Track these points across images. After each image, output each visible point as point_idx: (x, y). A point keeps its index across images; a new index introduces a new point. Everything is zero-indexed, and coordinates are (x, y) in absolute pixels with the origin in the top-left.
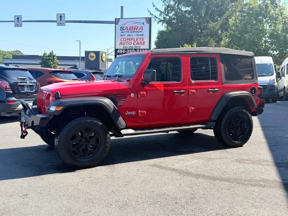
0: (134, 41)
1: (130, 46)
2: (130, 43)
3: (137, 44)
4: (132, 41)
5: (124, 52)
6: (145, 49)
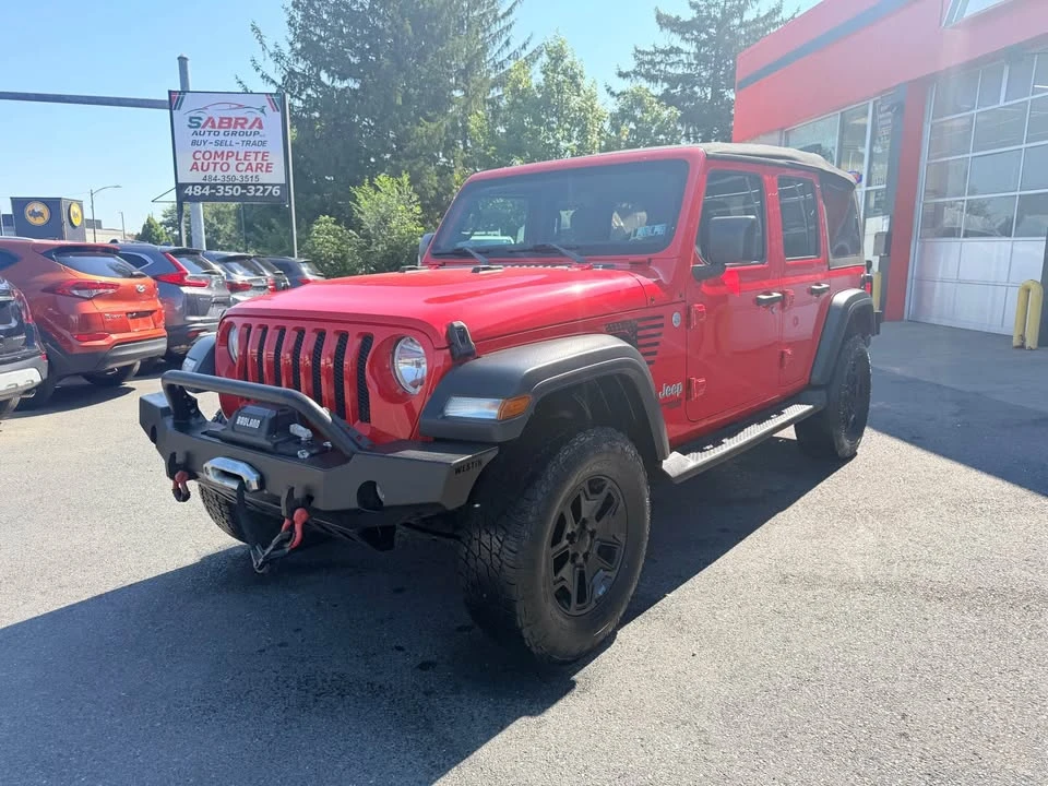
0: (237, 159)
1: (226, 174)
2: (225, 167)
3: (247, 169)
4: (232, 161)
5: (207, 193)
6: (273, 185)
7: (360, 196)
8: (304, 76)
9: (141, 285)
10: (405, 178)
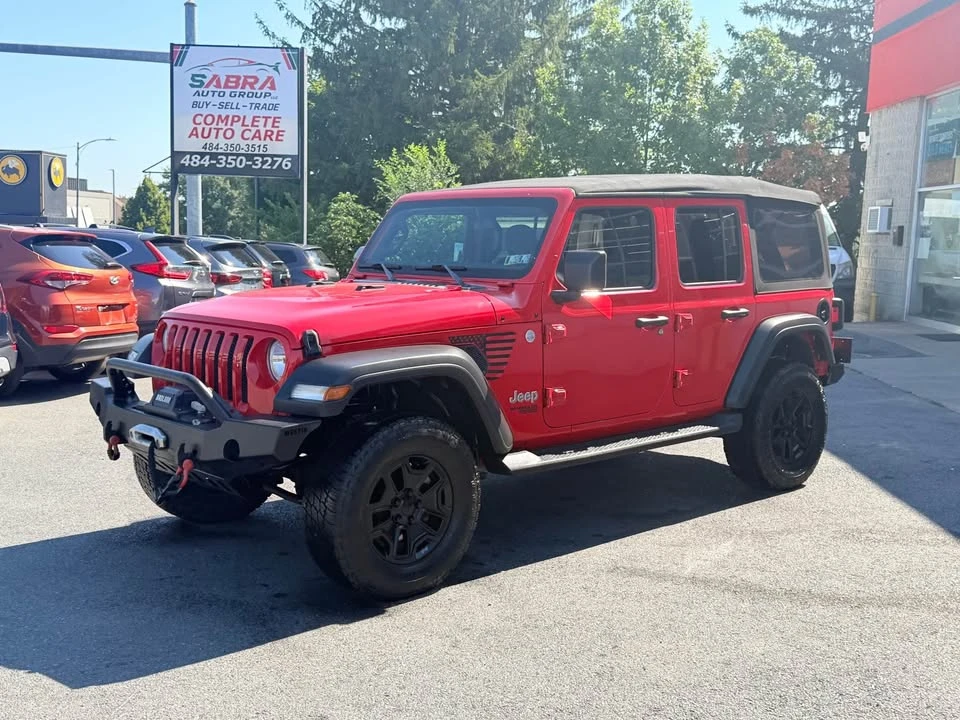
0: (243, 125)
1: (229, 142)
2: (229, 134)
3: (254, 137)
4: (238, 128)
5: (207, 164)
6: (284, 157)
7: (387, 169)
8: (339, 14)
9: (115, 276)
10: (442, 147)
